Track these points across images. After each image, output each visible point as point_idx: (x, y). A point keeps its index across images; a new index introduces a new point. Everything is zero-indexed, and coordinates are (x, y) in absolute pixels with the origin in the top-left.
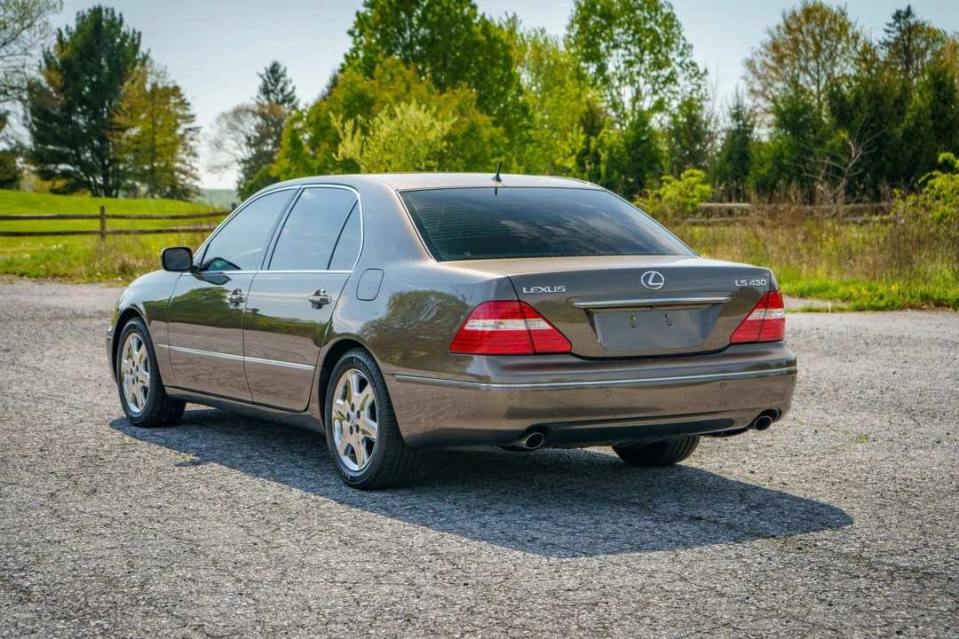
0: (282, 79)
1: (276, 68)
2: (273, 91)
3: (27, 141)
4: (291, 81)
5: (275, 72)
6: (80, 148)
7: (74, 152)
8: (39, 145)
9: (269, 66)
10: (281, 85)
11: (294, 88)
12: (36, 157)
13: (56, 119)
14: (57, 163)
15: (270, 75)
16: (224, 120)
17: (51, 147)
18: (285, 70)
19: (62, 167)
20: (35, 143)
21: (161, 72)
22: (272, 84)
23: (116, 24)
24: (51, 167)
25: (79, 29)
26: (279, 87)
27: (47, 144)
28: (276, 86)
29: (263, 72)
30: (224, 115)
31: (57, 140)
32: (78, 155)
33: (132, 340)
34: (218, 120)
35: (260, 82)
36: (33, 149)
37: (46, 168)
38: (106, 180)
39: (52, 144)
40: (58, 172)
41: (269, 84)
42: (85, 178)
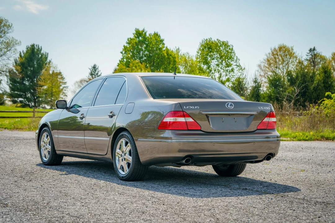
0: (97, 70)
1: (95, 66)
2: (94, 74)
3: (8, 90)
4: (100, 71)
5: (94, 67)
6: (26, 93)
7: (24, 94)
8: (12, 92)
9: (93, 66)
10: (97, 72)
11: (101, 73)
12: (11, 96)
13: (18, 82)
14: (18, 98)
15: (93, 69)
16: (77, 84)
17: (16, 92)
18: (98, 67)
19: (20, 99)
20: (11, 91)
21: (55, 67)
22: (94, 72)
23: (39, 50)
24: (16, 99)
25: (27, 52)
26: (96, 73)
27: (15, 91)
28: (95, 72)
29: (91, 68)
30: (77, 82)
31: (18, 90)
32: (26, 95)
33: (45, 134)
34: (75, 84)
35: (90, 71)
36: (10, 93)
37: (14, 100)
38: (35, 104)
39: (17, 91)
40: (19, 101)
41: (93, 72)
42: (28, 103)
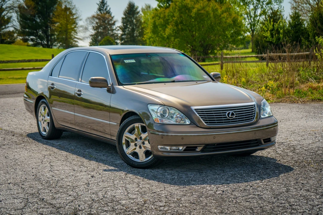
0: (106, 5)
1: (103, 1)
2: (102, 10)
3: (19, 27)
4: (109, 6)
5: (103, 3)
6: (38, 30)
7: (35, 32)
8: (23, 29)
10: (105, 7)
11: (110, 8)
12: (21, 33)
13: (29, 19)
14: (29, 36)
15: (101, 4)
16: (88, 20)
17: (27, 30)
19: (32, 37)
20: (21, 28)
24: (27, 37)
27: (25, 28)
28: (103, 8)
29: (99, 3)
30: (88, 18)
31: (29, 27)
32: (37, 33)
36: (21, 30)
37: (25, 38)
38: (48, 42)
39: (27, 29)
40: (30, 39)
41: (101, 7)
42: (40, 41)
